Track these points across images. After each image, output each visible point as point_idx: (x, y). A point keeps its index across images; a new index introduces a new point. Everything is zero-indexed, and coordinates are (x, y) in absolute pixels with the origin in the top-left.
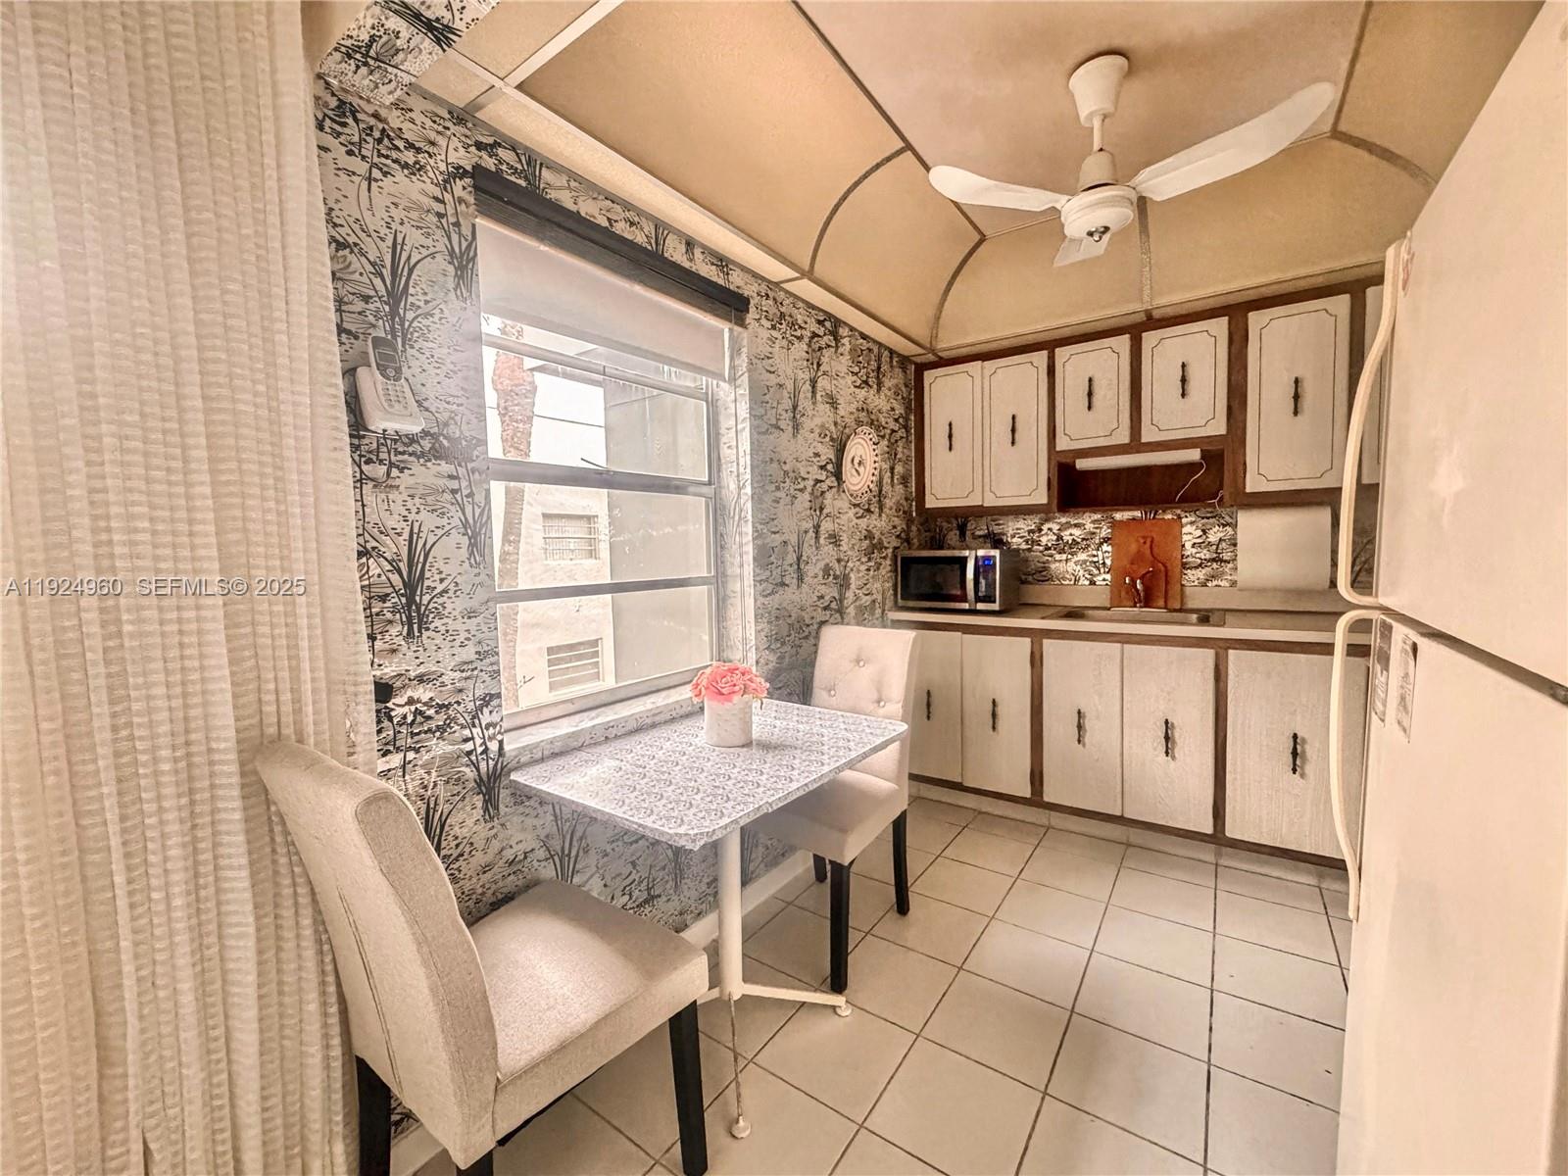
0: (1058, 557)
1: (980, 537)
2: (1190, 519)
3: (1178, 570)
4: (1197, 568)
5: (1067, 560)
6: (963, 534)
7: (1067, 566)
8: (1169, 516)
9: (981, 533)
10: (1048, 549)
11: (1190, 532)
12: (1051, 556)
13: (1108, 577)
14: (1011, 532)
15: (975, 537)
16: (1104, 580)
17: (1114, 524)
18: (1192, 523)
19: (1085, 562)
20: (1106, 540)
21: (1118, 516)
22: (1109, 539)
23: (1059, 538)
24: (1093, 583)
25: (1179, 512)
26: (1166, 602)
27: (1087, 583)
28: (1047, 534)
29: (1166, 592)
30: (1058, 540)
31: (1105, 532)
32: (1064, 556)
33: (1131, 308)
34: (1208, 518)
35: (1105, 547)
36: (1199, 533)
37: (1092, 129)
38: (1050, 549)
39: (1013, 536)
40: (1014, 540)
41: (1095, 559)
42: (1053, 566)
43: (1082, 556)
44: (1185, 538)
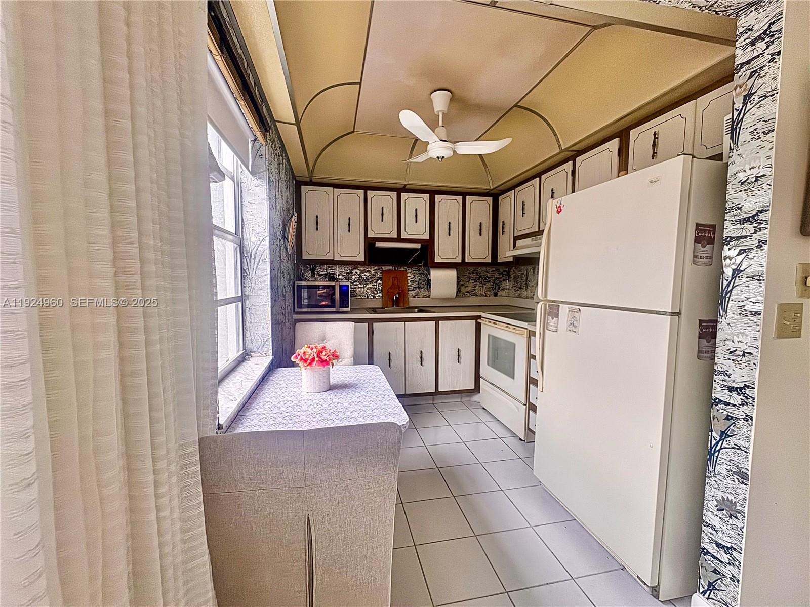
0: (360, 286)
1: (322, 275)
2: (410, 271)
3: (406, 292)
4: (412, 290)
5: (364, 287)
6: (313, 274)
7: (363, 290)
8: (402, 269)
9: (323, 273)
10: (355, 282)
11: (411, 276)
12: (357, 285)
13: (380, 294)
14: (338, 273)
15: (320, 275)
16: (379, 296)
17: (383, 272)
18: (410, 273)
19: (371, 288)
20: (379, 278)
21: (384, 268)
22: (381, 278)
23: (360, 277)
24: (374, 297)
25: (406, 268)
26: (403, 304)
27: (372, 297)
28: (355, 275)
29: (404, 300)
30: (359, 278)
31: (379, 275)
32: (362, 285)
33: (399, 181)
34: (415, 271)
35: (379, 282)
36: (412, 277)
37: (439, 116)
38: (356, 282)
39: (339, 276)
40: (340, 277)
41: (375, 287)
42: (358, 290)
43: (370, 285)
44: (408, 278)
